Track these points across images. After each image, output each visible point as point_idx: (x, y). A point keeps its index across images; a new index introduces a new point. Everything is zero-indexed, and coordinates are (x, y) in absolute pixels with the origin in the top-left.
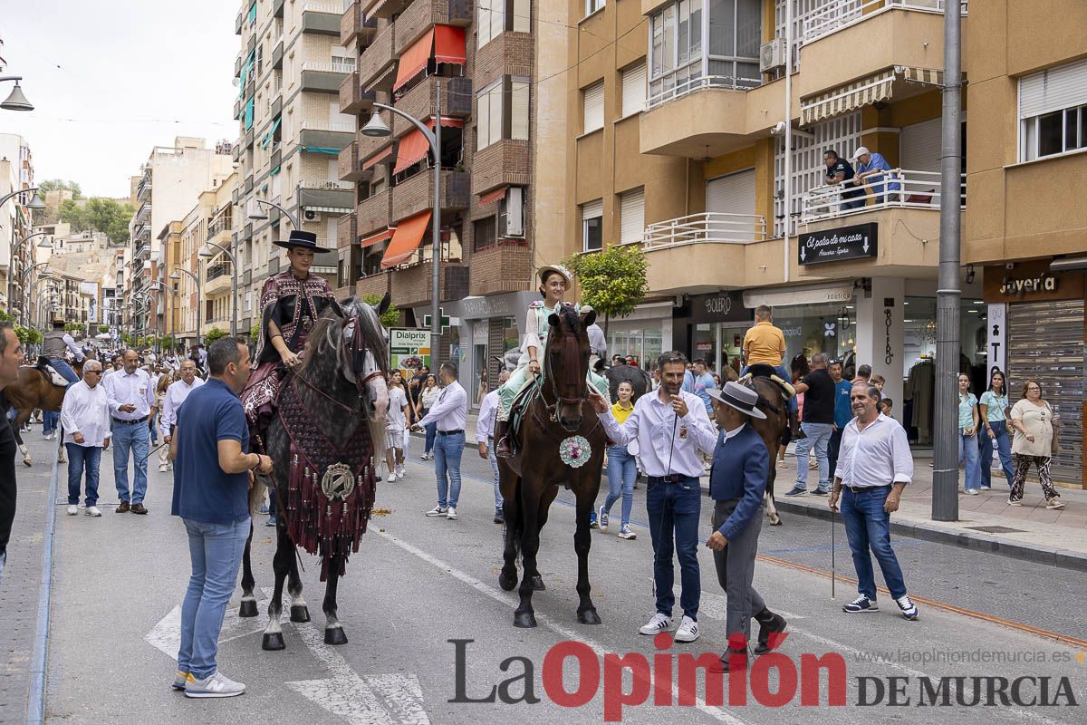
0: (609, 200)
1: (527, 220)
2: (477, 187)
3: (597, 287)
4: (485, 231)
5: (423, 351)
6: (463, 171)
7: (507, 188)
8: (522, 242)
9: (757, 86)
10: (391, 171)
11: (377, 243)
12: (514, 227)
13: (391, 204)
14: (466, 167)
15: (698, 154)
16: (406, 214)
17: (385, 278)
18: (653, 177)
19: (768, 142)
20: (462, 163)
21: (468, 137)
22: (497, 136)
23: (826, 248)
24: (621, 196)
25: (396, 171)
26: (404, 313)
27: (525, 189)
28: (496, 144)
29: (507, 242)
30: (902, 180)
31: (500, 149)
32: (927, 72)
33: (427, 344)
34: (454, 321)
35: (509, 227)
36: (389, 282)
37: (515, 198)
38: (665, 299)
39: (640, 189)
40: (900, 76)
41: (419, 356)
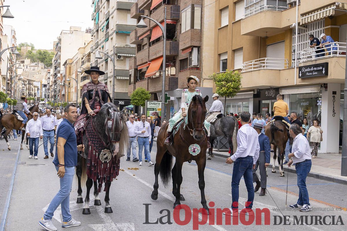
0: (230, 52)
1: (199, 60)
2: (181, 47)
3: (222, 86)
4: (184, 63)
5: (159, 109)
6: (176, 41)
7: (192, 47)
8: (198, 68)
9: (286, 9)
10: (149, 41)
11: (144, 68)
12: (195, 62)
13: (149, 53)
14: (177, 39)
15: (263, 35)
16: (154, 57)
17: (146, 81)
18: (246, 43)
19: (289, 31)
20: (176, 38)
21: (178, 28)
22: (189, 28)
23: (309, 72)
24: (234, 51)
25: (151, 40)
26: (153, 95)
27: (199, 48)
28: (188, 31)
29: (192, 68)
30: (338, 46)
31: (190, 33)
33: (160, 107)
34: (172, 98)
35: (193, 62)
36: (148, 83)
37: (195, 51)
38: (250, 91)
39: (241, 49)
40: (338, 6)
41: (157, 111)
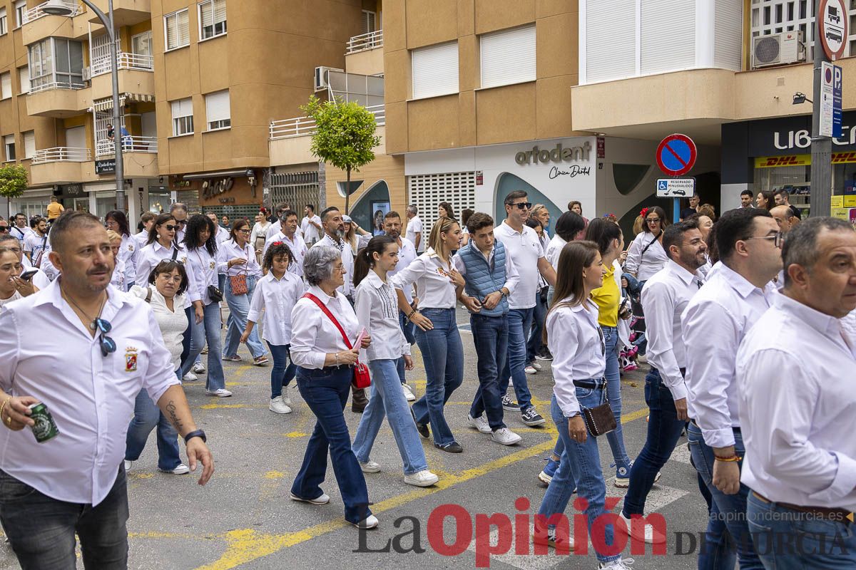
0: (19, 135)
9: (83, 88)
18: (37, 126)
23: (105, 168)
24: (24, 134)
30: (132, 141)
32: (140, 96)
38: (49, 187)
39: (32, 132)
40: (128, 97)
